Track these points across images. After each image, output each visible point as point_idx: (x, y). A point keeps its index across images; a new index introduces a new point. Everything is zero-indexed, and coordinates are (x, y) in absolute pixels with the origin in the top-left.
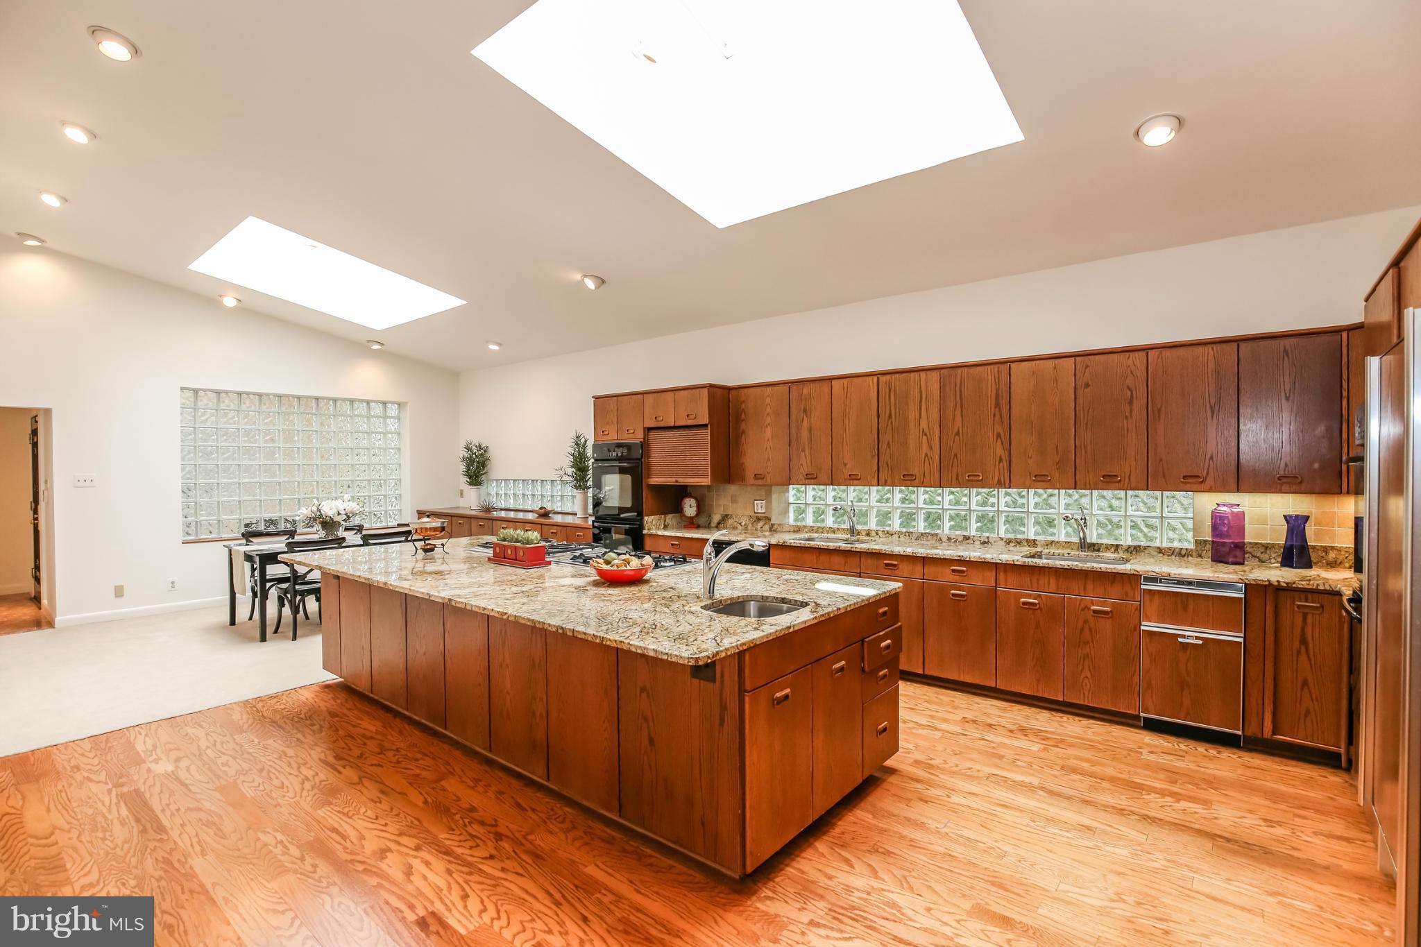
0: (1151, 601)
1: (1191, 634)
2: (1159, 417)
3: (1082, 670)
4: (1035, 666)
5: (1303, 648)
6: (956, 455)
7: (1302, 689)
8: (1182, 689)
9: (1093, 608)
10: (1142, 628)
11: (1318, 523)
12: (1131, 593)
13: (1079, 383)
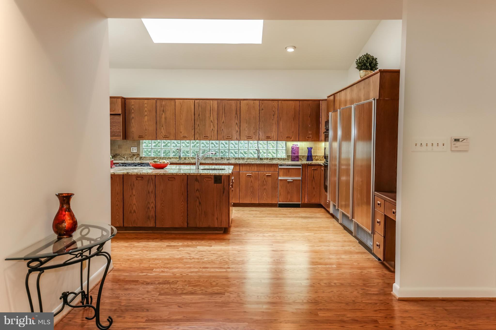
0: (281, 171)
1: (290, 179)
2: (281, 120)
3: (263, 193)
4: (251, 194)
5: (314, 179)
6: (223, 130)
7: (313, 190)
8: (288, 194)
9: (266, 175)
10: (279, 179)
11: (314, 150)
12: (276, 170)
13: (261, 109)
